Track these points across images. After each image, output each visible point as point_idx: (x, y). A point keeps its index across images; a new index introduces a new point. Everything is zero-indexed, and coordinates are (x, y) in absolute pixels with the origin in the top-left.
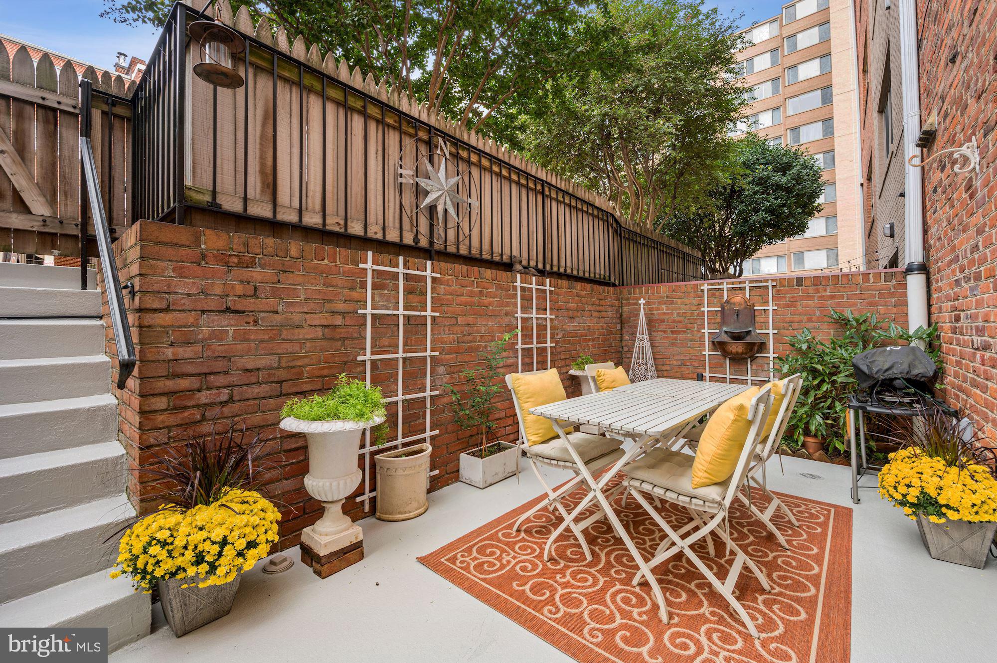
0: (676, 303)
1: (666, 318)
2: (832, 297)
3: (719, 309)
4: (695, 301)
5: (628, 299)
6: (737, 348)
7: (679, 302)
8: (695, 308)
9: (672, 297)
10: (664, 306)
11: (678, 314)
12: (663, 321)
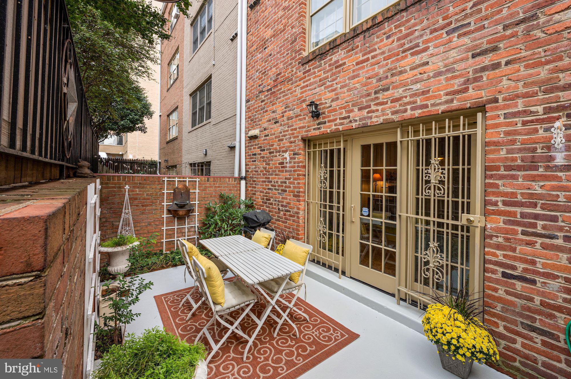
0: (146, 188)
1: (139, 197)
2: (219, 187)
3: (173, 191)
4: (158, 187)
5: (107, 183)
6: (181, 212)
7: (148, 187)
8: (158, 191)
9: (143, 184)
10: (137, 189)
11: (147, 194)
12: (136, 199)
